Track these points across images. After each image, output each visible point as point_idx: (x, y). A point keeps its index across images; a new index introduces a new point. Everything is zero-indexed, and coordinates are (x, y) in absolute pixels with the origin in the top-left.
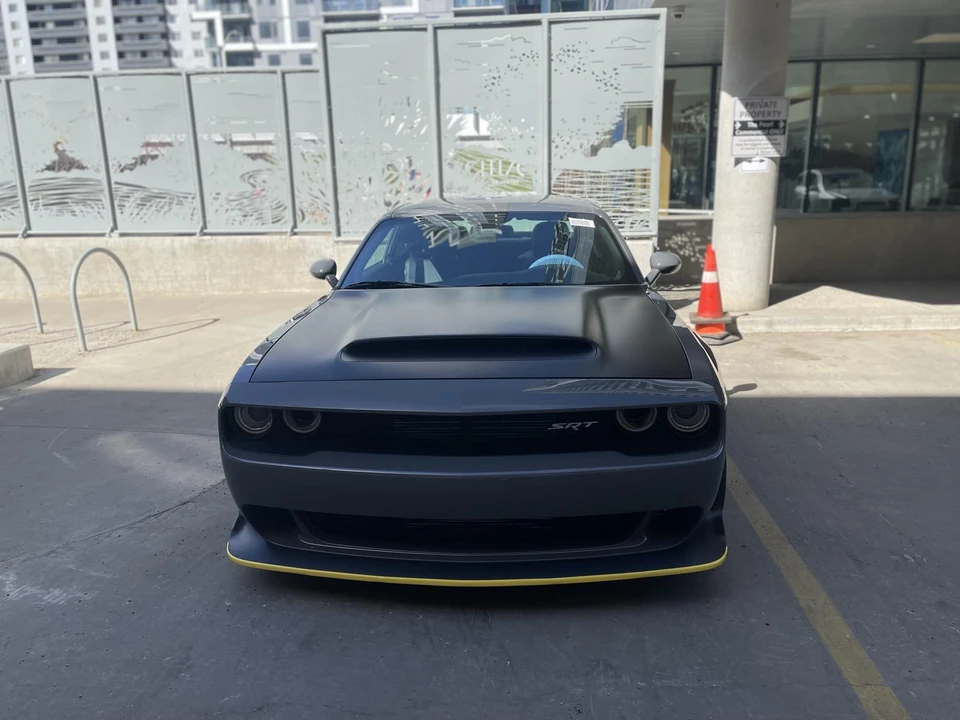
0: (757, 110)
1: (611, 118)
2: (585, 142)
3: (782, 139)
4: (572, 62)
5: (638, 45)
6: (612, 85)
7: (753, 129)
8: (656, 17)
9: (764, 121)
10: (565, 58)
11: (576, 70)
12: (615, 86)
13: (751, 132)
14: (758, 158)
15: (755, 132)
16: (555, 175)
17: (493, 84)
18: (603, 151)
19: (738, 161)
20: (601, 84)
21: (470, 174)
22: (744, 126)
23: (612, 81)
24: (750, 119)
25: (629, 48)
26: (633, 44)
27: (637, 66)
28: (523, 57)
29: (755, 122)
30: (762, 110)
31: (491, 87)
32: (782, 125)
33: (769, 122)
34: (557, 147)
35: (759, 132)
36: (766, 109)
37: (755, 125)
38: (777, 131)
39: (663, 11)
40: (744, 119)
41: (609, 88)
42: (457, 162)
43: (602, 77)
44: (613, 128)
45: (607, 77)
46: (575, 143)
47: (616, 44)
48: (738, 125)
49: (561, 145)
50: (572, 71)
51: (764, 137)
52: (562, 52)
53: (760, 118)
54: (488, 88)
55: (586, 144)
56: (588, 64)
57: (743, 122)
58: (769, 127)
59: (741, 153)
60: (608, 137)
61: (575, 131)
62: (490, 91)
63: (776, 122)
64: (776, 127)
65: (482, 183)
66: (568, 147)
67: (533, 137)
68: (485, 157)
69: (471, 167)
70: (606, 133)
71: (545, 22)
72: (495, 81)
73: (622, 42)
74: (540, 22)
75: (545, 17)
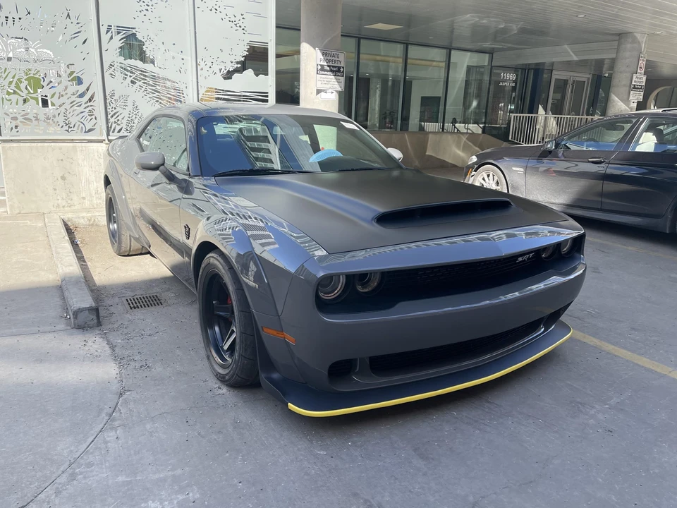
0: (329, 58)
1: (241, 53)
3: (342, 79)
4: (211, 4)
6: (240, 27)
7: (327, 71)
9: (333, 67)
11: (214, 11)
12: (243, 27)
13: (326, 73)
14: (330, 91)
15: (328, 73)
16: (202, 91)
17: (147, 10)
18: (236, 76)
19: (319, 92)
20: (233, 25)
21: (131, 84)
22: (322, 69)
23: (241, 24)
24: (326, 64)
27: (257, 15)
29: (328, 66)
30: (331, 58)
31: (145, 12)
32: (342, 70)
33: (336, 67)
34: (202, 69)
35: (331, 73)
36: (333, 58)
37: (328, 69)
38: (339, 74)
40: (322, 63)
41: (239, 28)
42: (119, 73)
43: (233, 19)
44: (243, 59)
45: (237, 19)
46: (216, 68)
48: (319, 67)
49: (205, 68)
50: (211, 10)
51: (333, 77)
53: (331, 64)
54: (143, 13)
55: (223, 69)
56: (222, 8)
57: (322, 66)
58: (336, 71)
59: (320, 86)
60: (239, 66)
61: (216, 59)
62: (145, 15)
63: (339, 68)
64: (339, 71)
65: (141, 93)
66: (211, 70)
67: (183, 59)
68: (143, 72)
69: (131, 78)
70: (238, 63)
72: (149, 8)
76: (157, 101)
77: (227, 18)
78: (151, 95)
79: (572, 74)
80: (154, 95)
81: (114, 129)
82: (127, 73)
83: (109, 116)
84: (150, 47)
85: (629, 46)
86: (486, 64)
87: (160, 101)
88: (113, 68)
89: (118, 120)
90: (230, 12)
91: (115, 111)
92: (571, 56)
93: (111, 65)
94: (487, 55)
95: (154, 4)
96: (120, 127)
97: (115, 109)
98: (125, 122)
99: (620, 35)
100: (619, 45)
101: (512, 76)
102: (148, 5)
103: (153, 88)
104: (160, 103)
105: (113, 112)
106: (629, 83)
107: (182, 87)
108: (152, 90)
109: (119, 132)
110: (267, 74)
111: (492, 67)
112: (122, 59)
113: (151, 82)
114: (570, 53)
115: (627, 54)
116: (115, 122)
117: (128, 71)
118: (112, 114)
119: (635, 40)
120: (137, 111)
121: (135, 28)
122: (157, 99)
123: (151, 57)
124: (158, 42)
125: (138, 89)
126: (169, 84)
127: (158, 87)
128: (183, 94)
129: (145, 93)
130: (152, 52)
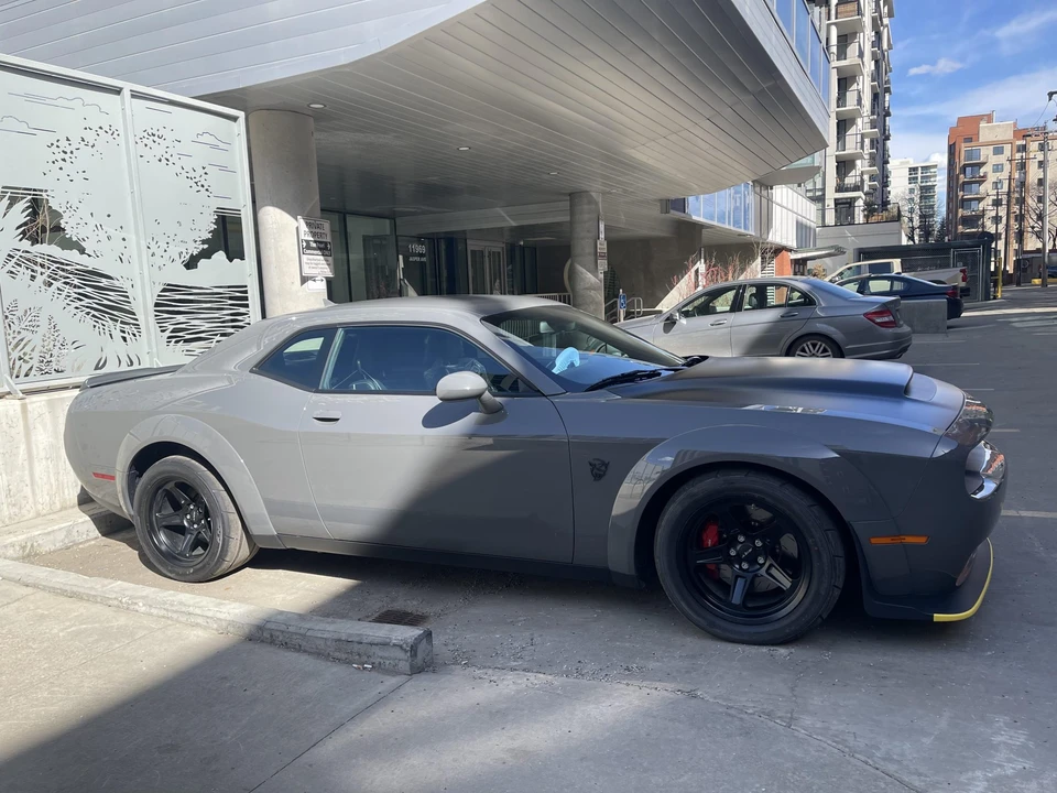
0: (314, 230)
1: (206, 226)
2: (184, 251)
3: (331, 260)
4: (159, 150)
5: (221, 145)
6: (203, 186)
7: (314, 249)
8: (235, 119)
9: (320, 242)
10: (150, 143)
11: (164, 161)
12: (206, 187)
13: (312, 252)
14: (319, 278)
15: (315, 252)
17: (64, 160)
18: (203, 262)
19: (304, 280)
20: (192, 183)
21: (43, 287)
22: (308, 247)
23: (203, 182)
24: (311, 238)
25: (215, 147)
26: (217, 142)
27: (223, 168)
28: (100, 131)
29: (315, 242)
30: (317, 230)
31: (61, 163)
32: (329, 246)
33: (322, 243)
34: (154, 254)
35: (318, 252)
36: (319, 231)
37: (314, 245)
38: (327, 253)
39: (241, 114)
40: (307, 238)
41: (200, 188)
42: (22, 269)
43: (191, 174)
44: (210, 236)
45: (197, 175)
46: (174, 251)
47: (201, 139)
48: (305, 244)
49: (159, 252)
50: (160, 160)
51: (322, 258)
52: (147, 136)
53: (316, 239)
54: (58, 165)
55: (184, 254)
56: (176, 157)
57: (308, 242)
58: (323, 248)
59: (307, 271)
60: (206, 246)
61: (172, 237)
62: (61, 169)
63: (326, 243)
64: (326, 248)
65: (61, 301)
66: (166, 255)
67: (124, 239)
68: (62, 264)
69: (45, 276)
70: (204, 242)
71: (126, 93)
72: (66, 157)
73: (206, 138)
74: (118, 91)
75: (127, 87)
76: (88, 313)
77: (183, 172)
78: (78, 304)
79: (487, 243)
80: (82, 303)
81: (19, 372)
82: (35, 268)
83: (10, 348)
84: (72, 222)
85: (586, 207)
86: (388, 233)
87: (93, 312)
88: (14, 260)
89: (25, 354)
90: (188, 163)
91: (19, 337)
92: (505, 220)
93: (9, 255)
94: (387, 221)
95: (75, 151)
96: (28, 366)
97: (19, 332)
98: (36, 355)
99: (570, 195)
100: (572, 206)
101: (421, 249)
102: (65, 153)
103: (81, 291)
104: (93, 316)
105: (16, 340)
107: (126, 286)
108: (79, 294)
109: (26, 375)
110: (243, 259)
111: (397, 237)
112: (26, 244)
113: (76, 282)
114: (504, 217)
115: (586, 217)
116: (20, 359)
117: (35, 264)
118: (14, 342)
119: (592, 201)
120: (56, 334)
121: (46, 191)
122: (88, 310)
123: (74, 239)
124: (84, 212)
125: (56, 295)
126: (104, 282)
127: (88, 289)
128: (127, 297)
129: (67, 301)
130: (75, 231)
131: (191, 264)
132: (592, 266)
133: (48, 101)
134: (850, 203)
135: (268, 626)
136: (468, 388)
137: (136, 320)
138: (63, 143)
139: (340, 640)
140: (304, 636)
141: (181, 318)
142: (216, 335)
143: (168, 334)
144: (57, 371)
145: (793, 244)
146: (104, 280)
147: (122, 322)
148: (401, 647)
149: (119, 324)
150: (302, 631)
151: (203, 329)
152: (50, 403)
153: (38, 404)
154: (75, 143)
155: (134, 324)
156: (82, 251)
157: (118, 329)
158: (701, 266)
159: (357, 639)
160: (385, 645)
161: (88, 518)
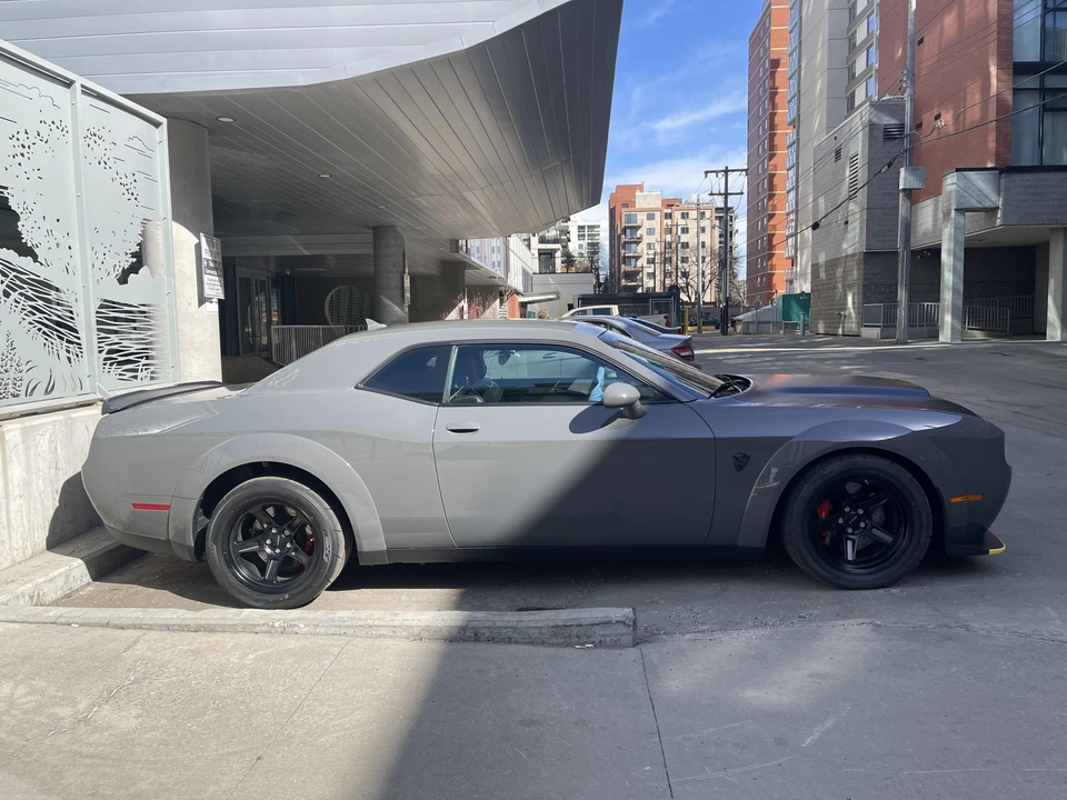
0: (212, 249)
1: (135, 238)
2: (118, 264)
4: (99, 152)
5: (147, 152)
6: (132, 194)
7: (212, 269)
8: (157, 125)
10: (91, 142)
11: (103, 164)
12: (135, 195)
13: (210, 272)
14: (214, 300)
15: (212, 272)
17: (22, 155)
18: (132, 277)
19: (204, 301)
20: (124, 189)
21: (3, 297)
22: (208, 266)
23: (133, 190)
24: (211, 258)
25: (143, 153)
26: (144, 149)
27: (148, 176)
28: (53, 127)
29: (214, 261)
31: (19, 159)
35: (214, 272)
37: (213, 265)
38: (219, 274)
39: (164, 120)
40: (207, 257)
41: (130, 196)
43: (124, 181)
44: (138, 249)
45: (128, 181)
46: (110, 261)
47: (132, 143)
48: (206, 264)
49: (98, 264)
50: (99, 163)
51: (217, 278)
52: (89, 136)
54: (17, 160)
55: (118, 267)
56: (112, 160)
57: (208, 261)
58: (217, 268)
59: (207, 293)
60: (135, 260)
61: (108, 247)
62: (20, 164)
63: (218, 263)
64: (219, 269)
65: (18, 316)
66: (103, 268)
67: (70, 248)
68: (20, 272)
69: (4, 286)
70: (132, 255)
71: (77, 86)
72: (25, 151)
73: (135, 143)
74: (68, 84)
75: (80, 81)
76: (39, 330)
77: (118, 177)
78: (32, 318)
79: (255, 272)
80: (35, 318)
84: (28, 227)
85: (391, 241)
87: (44, 329)
90: (121, 168)
95: (31, 146)
99: (374, 228)
100: (376, 239)
102: (24, 147)
103: (34, 304)
104: (44, 333)
106: (399, 284)
107: (73, 303)
108: (32, 307)
113: (30, 293)
115: (391, 251)
119: (397, 236)
120: (13, 352)
121: (6, 188)
122: (40, 326)
123: (29, 245)
124: (37, 215)
125: (14, 308)
126: (53, 295)
127: (40, 302)
128: (71, 312)
129: (22, 315)
130: (30, 234)
131: (123, 280)
132: (399, 300)
133: (11, 87)
134: (551, 254)
135: (471, 625)
136: (624, 396)
137: (79, 338)
138: (22, 136)
139: (558, 626)
140: (515, 628)
141: (114, 338)
142: (142, 358)
143: (104, 355)
144: (13, 396)
145: (521, 289)
146: (53, 292)
147: (68, 341)
148: (624, 623)
149: (65, 343)
150: (511, 624)
151: (132, 350)
152: (24, 431)
153: (13, 433)
154: (32, 134)
155: (77, 344)
156: (35, 257)
157: (64, 348)
158: (464, 304)
159: (575, 623)
160: (607, 623)
161: (80, 561)
